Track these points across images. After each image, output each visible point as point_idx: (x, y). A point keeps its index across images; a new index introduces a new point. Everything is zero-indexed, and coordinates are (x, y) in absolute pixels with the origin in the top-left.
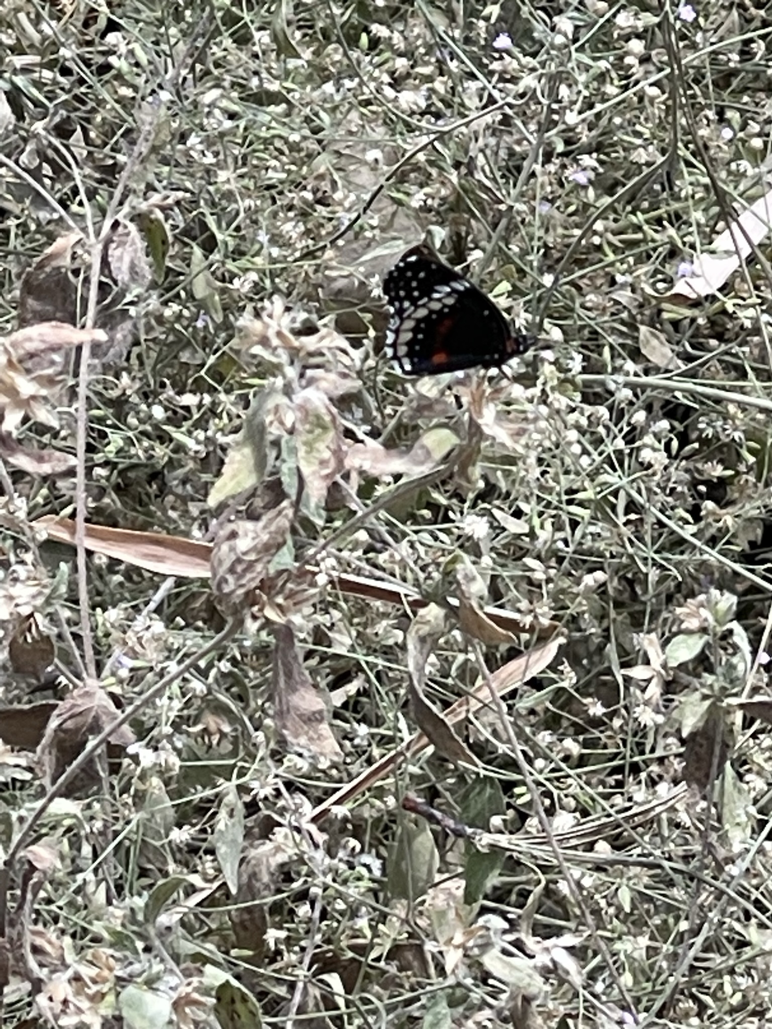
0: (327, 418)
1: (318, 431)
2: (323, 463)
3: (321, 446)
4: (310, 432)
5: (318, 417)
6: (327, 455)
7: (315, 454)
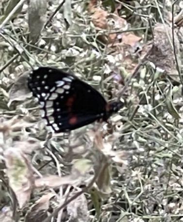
0: (23, 161)
1: (19, 168)
2: (24, 185)
3: (22, 176)
4: (16, 169)
5: (18, 161)
6: (25, 180)
7: (19, 180)
